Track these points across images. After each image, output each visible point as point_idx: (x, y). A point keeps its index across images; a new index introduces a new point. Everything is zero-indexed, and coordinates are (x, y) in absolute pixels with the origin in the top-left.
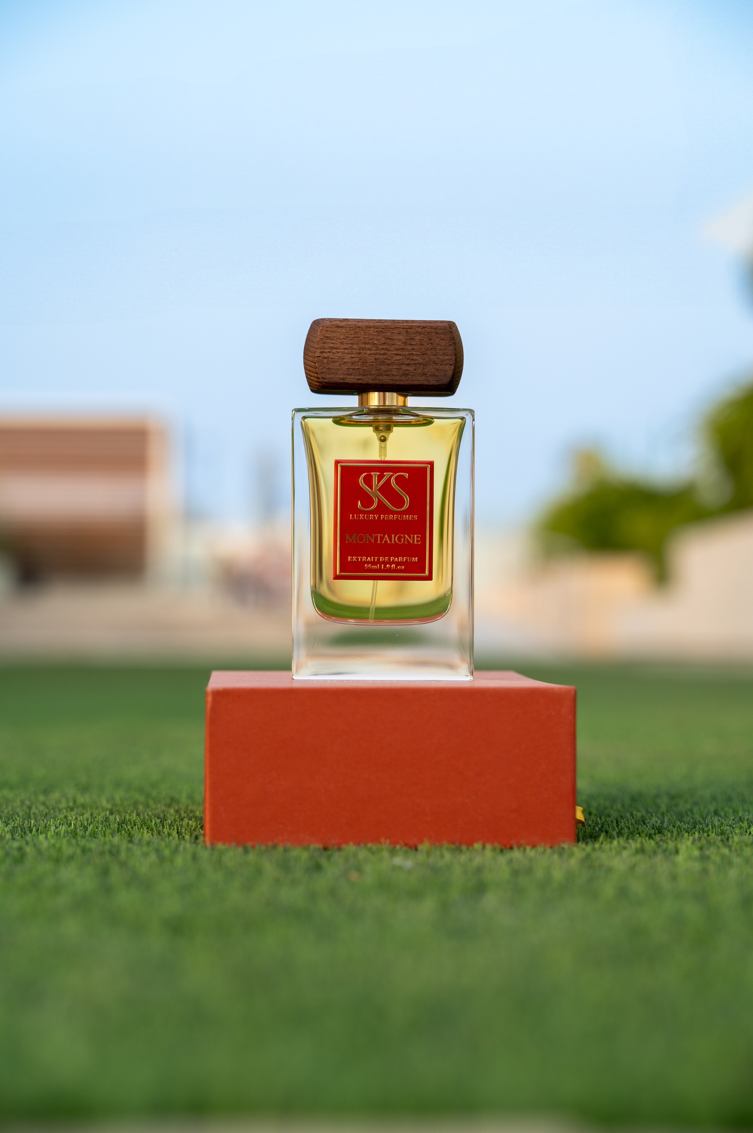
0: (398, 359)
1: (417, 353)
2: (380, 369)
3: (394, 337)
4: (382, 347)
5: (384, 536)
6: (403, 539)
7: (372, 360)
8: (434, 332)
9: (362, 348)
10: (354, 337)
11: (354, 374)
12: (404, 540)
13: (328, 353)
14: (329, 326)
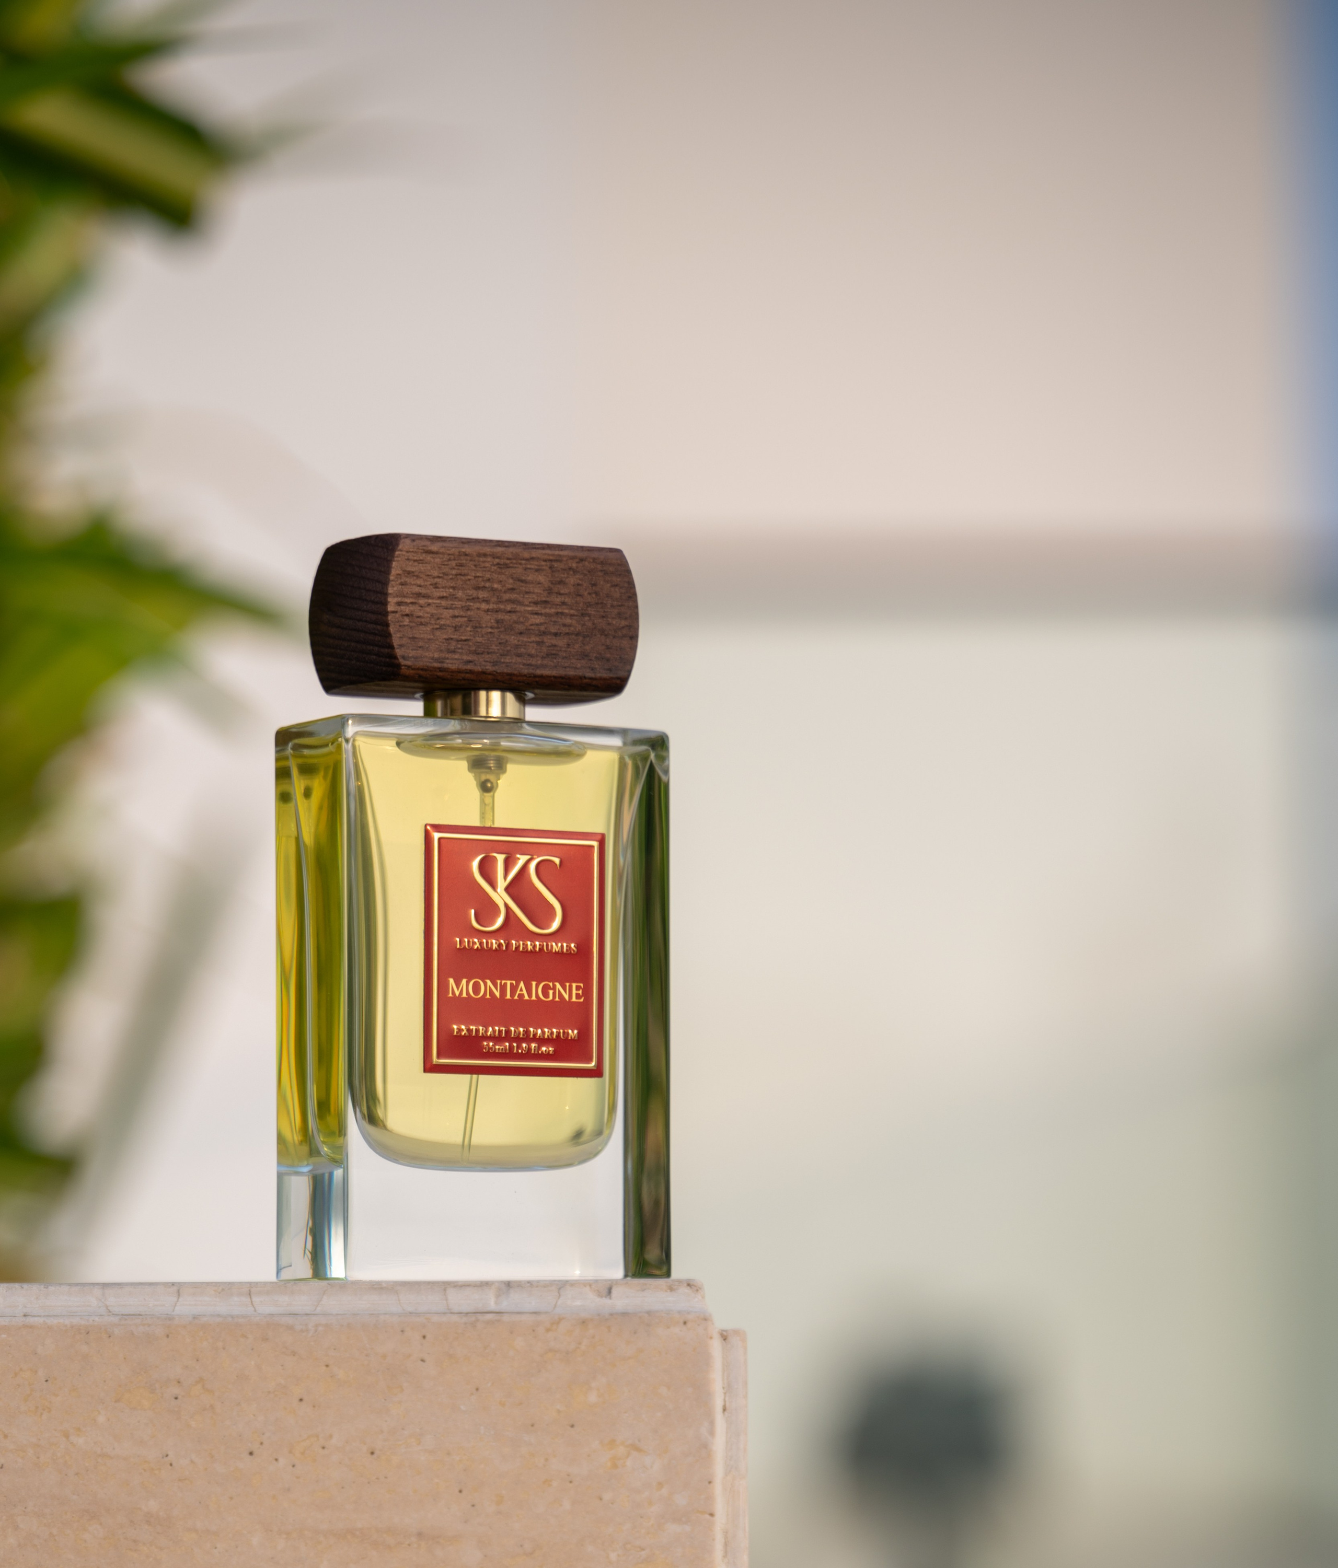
0: (538, 621)
1: (572, 612)
2: (507, 641)
3: (529, 578)
4: (507, 596)
5: (518, 984)
6: (551, 992)
7: (492, 623)
8: (601, 571)
9: (473, 599)
10: (456, 575)
11: (460, 651)
12: (553, 993)
13: (410, 605)
14: (411, 550)
